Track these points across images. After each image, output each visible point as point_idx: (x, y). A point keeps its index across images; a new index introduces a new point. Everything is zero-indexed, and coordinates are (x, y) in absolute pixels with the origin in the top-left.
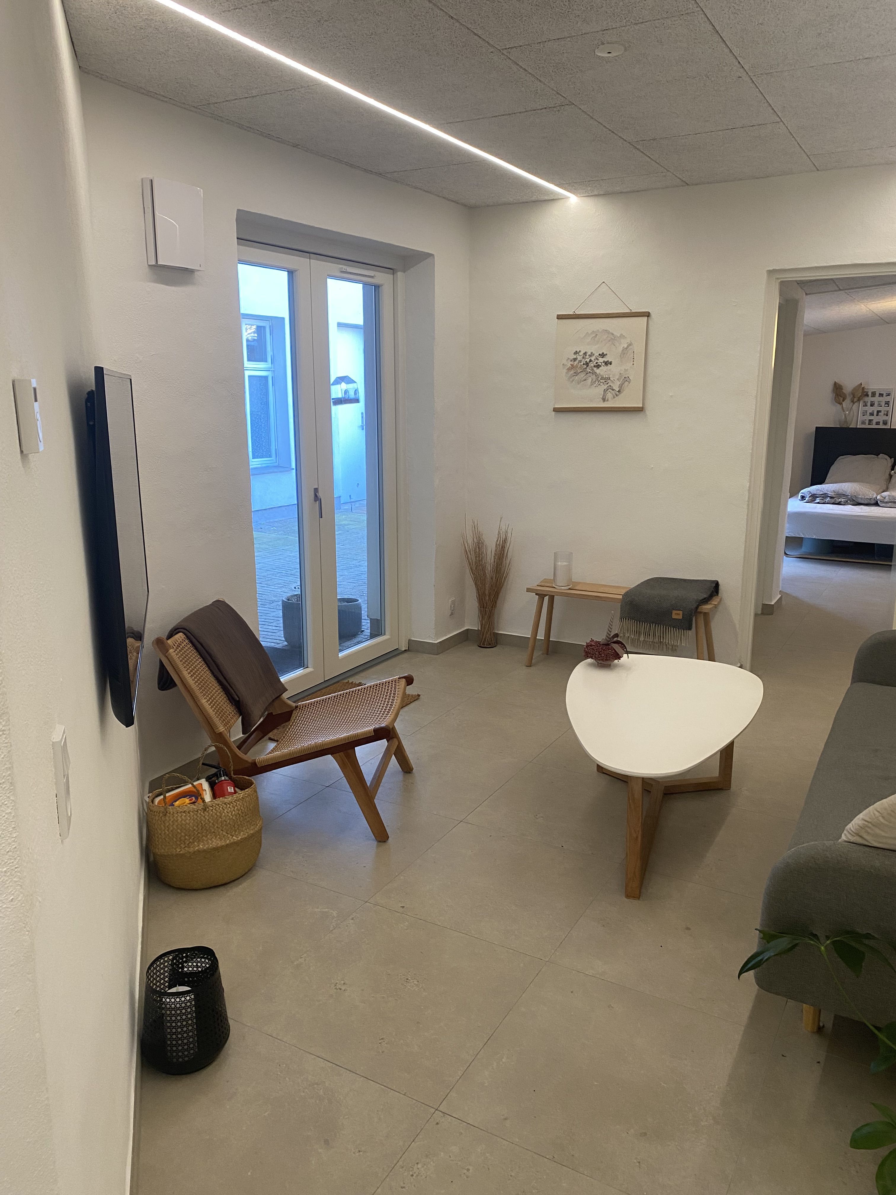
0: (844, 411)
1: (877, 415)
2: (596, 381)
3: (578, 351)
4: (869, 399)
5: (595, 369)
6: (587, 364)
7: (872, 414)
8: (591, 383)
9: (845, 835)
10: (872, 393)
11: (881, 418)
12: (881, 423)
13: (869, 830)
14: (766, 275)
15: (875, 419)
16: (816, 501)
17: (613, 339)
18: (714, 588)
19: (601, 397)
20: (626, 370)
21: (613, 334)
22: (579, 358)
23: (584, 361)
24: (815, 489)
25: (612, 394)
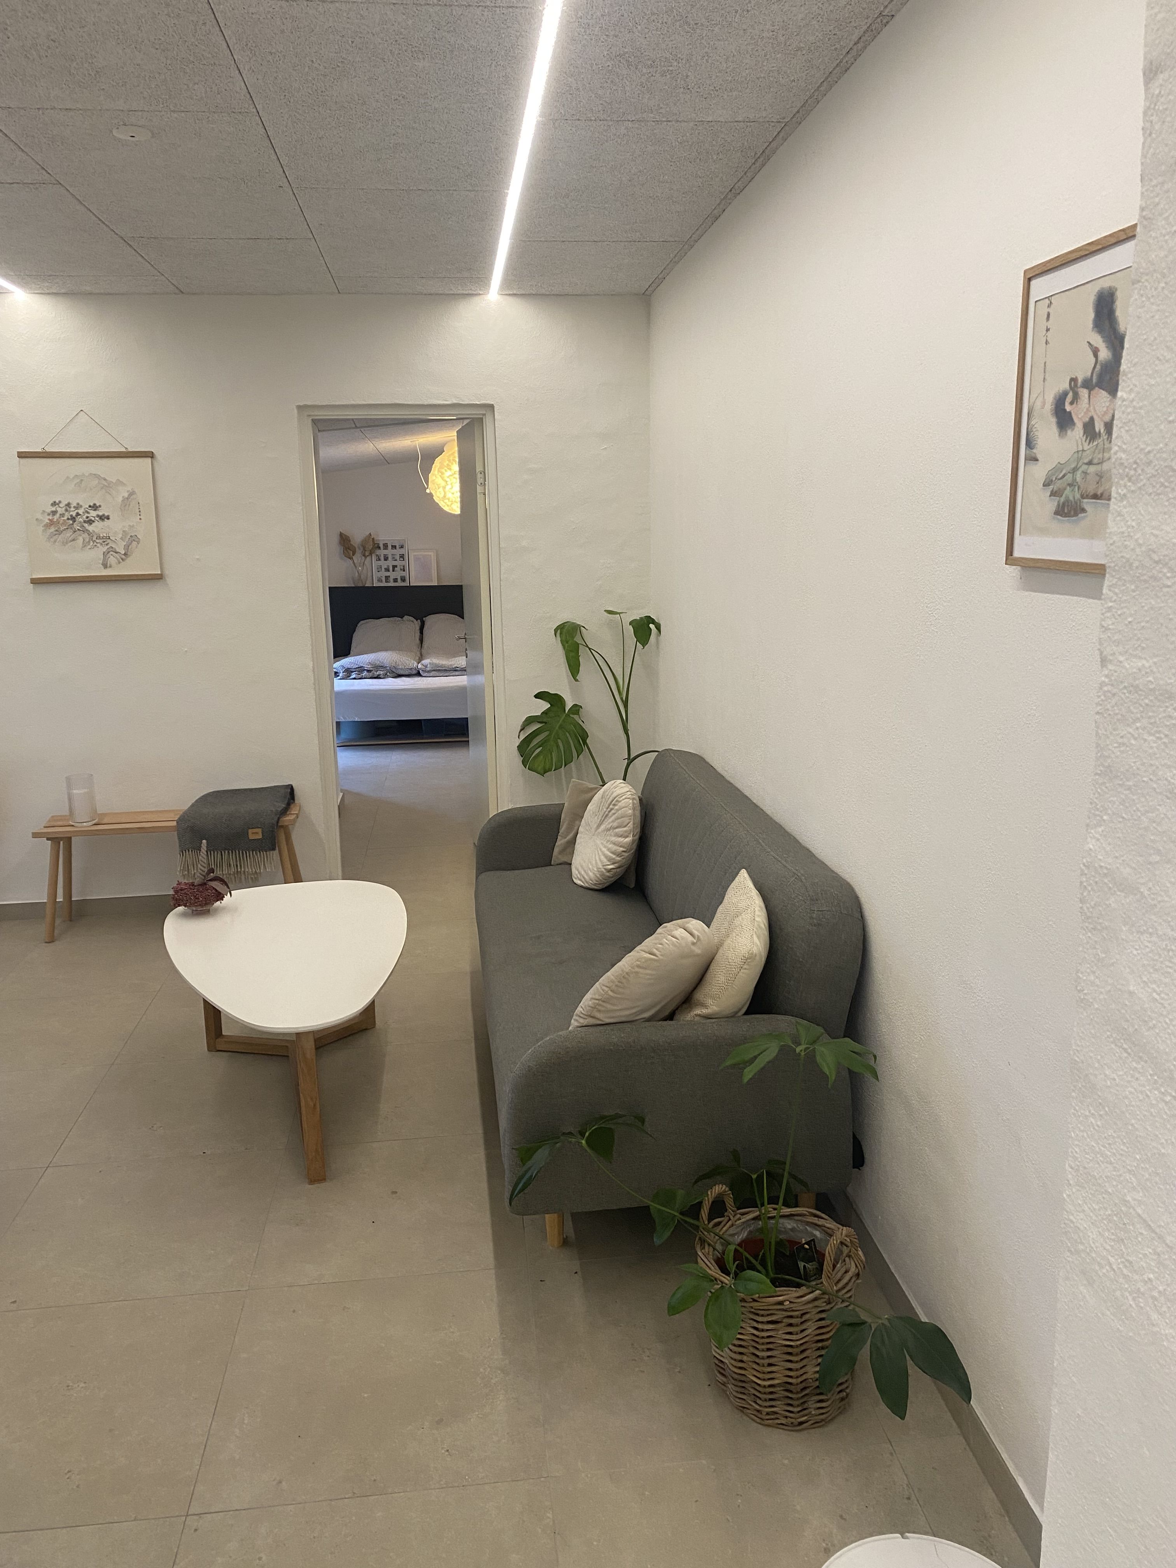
0: (356, 567)
1: (393, 571)
2: (89, 542)
3: (57, 502)
4: (382, 552)
5: (86, 525)
6: (73, 519)
7: (387, 570)
8: (83, 544)
9: (576, 1020)
10: (384, 545)
11: (398, 574)
12: (399, 580)
13: (600, 1008)
14: (296, 411)
15: (392, 575)
16: (352, 677)
17: (107, 486)
18: (289, 793)
19: (101, 562)
20: (131, 527)
21: (105, 480)
22: (60, 511)
23: (67, 515)
24: (346, 662)
25: (116, 558)
